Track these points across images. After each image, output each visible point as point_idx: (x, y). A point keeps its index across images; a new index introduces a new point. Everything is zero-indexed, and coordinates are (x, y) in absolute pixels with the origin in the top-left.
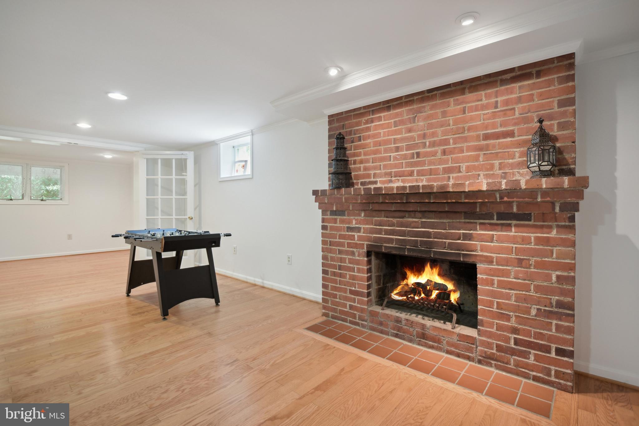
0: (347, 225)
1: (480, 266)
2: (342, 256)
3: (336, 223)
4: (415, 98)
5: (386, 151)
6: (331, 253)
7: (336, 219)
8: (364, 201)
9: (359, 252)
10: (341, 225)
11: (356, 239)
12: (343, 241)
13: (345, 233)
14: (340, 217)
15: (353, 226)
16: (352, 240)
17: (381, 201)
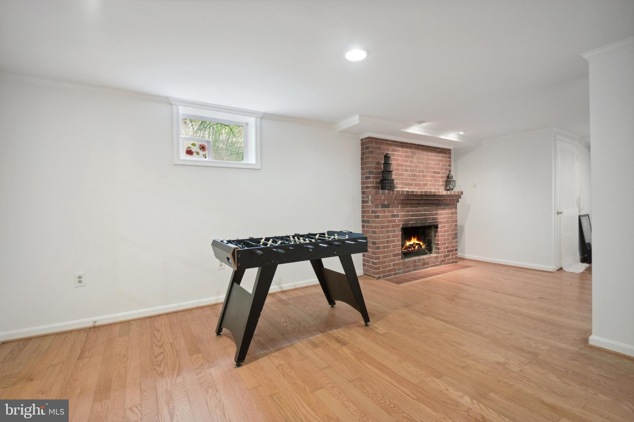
0: (391, 214)
1: (439, 226)
2: (389, 234)
3: (385, 213)
4: (413, 146)
5: (402, 170)
6: (382, 233)
7: (385, 210)
8: (404, 199)
9: (397, 230)
10: (388, 214)
11: (397, 222)
12: (390, 224)
13: (390, 219)
14: (387, 209)
15: (395, 214)
16: (394, 223)
17: (412, 198)
